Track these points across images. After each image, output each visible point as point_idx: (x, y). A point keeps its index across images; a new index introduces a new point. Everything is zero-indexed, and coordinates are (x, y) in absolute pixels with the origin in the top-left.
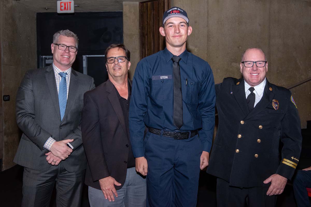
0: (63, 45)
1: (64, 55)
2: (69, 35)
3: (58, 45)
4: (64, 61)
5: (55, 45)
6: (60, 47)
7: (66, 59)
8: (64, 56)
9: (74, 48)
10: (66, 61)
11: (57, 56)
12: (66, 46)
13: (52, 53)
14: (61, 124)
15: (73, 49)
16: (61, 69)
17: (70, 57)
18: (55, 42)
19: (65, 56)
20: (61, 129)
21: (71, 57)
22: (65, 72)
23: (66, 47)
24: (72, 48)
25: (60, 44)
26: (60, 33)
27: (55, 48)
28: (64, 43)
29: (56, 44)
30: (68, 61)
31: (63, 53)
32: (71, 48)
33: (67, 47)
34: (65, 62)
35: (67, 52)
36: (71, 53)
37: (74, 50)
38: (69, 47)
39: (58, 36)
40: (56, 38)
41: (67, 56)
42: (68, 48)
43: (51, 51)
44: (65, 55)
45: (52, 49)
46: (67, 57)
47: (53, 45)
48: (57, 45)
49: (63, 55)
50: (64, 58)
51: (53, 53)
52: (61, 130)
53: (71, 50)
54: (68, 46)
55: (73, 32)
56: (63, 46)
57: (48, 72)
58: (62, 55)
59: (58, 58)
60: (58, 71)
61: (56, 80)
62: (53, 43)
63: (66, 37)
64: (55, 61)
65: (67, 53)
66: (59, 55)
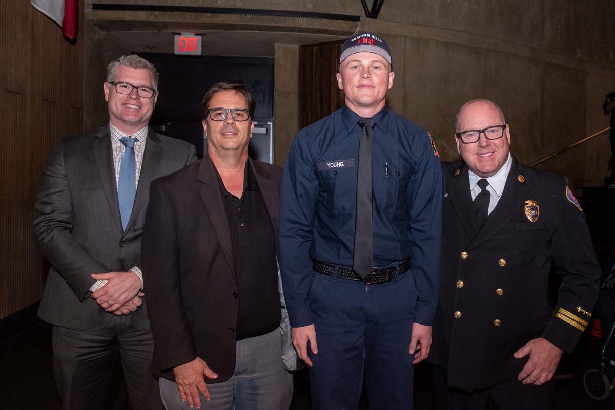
0: (125, 85)
1: (128, 102)
2: (138, 64)
3: (116, 85)
4: (128, 115)
5: (109, 85)
6: (119, 88)
7: (132, 112)
8: (128, 106)
9: (148, 89)
10: (133, 115)
11: (115, 106)
12: (132, 85)
13: (105, 100)
14: (122, 238)
15: (147, 91)
16: (126, 132)
17: (141, 108)
18: (110, 78)
19: (131, 106)
20: (123, 247)
21: (143, 108)
22: (133, 137)
23: (131, 88)
24: (145, 90)
25: (120, 83)
26: (120, 62)
27: (110, 90)
28: (127, 80)
29: (112, 83)
30: (136, 116)
31: (126, 100)
32: (143, 90)
33: (134, 87)
34: (131, 118)
35: (134, 97)
36: (143, 100)
37: (150, 94)
38: (137, 87)
39: (116, 66)
40: (113, 70)
41: (135, 105)
42: (135, 89)
43: (104, 96)
44: (130, 104)
45: (107, 93)
46: (134, 107)
47: (108, 84)
48: (114, 86)
49: (126, 104)
50: (127, 109)
51: (107, 100)
52: (123, 249)
53: (141, 92)
54: (135, 85)
55: (146, 59)
56: (126, 87)
57: (98, 137)
58: (124, 104)
59: (117, 109)
60: (118, 136)
61: (114, 153)
62: (106, 81)
63: (132, 69)
64: (111, 115)
65: (134, 99)
66: (118, 104)
